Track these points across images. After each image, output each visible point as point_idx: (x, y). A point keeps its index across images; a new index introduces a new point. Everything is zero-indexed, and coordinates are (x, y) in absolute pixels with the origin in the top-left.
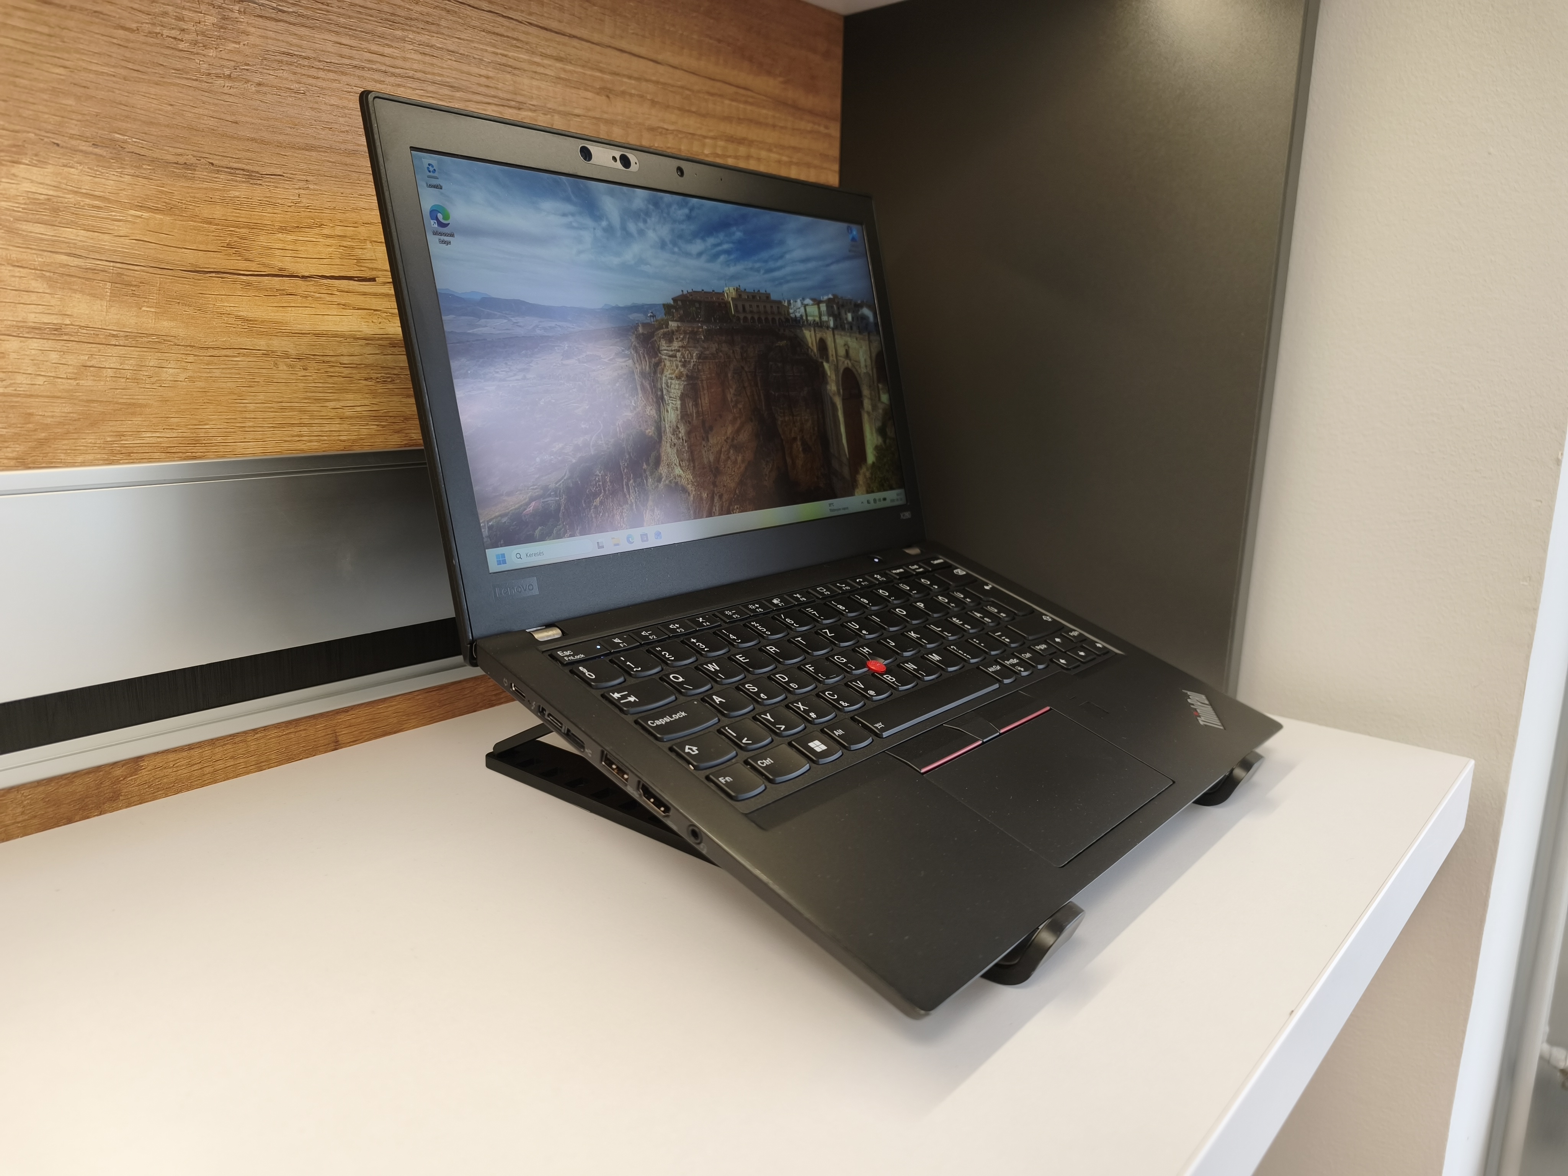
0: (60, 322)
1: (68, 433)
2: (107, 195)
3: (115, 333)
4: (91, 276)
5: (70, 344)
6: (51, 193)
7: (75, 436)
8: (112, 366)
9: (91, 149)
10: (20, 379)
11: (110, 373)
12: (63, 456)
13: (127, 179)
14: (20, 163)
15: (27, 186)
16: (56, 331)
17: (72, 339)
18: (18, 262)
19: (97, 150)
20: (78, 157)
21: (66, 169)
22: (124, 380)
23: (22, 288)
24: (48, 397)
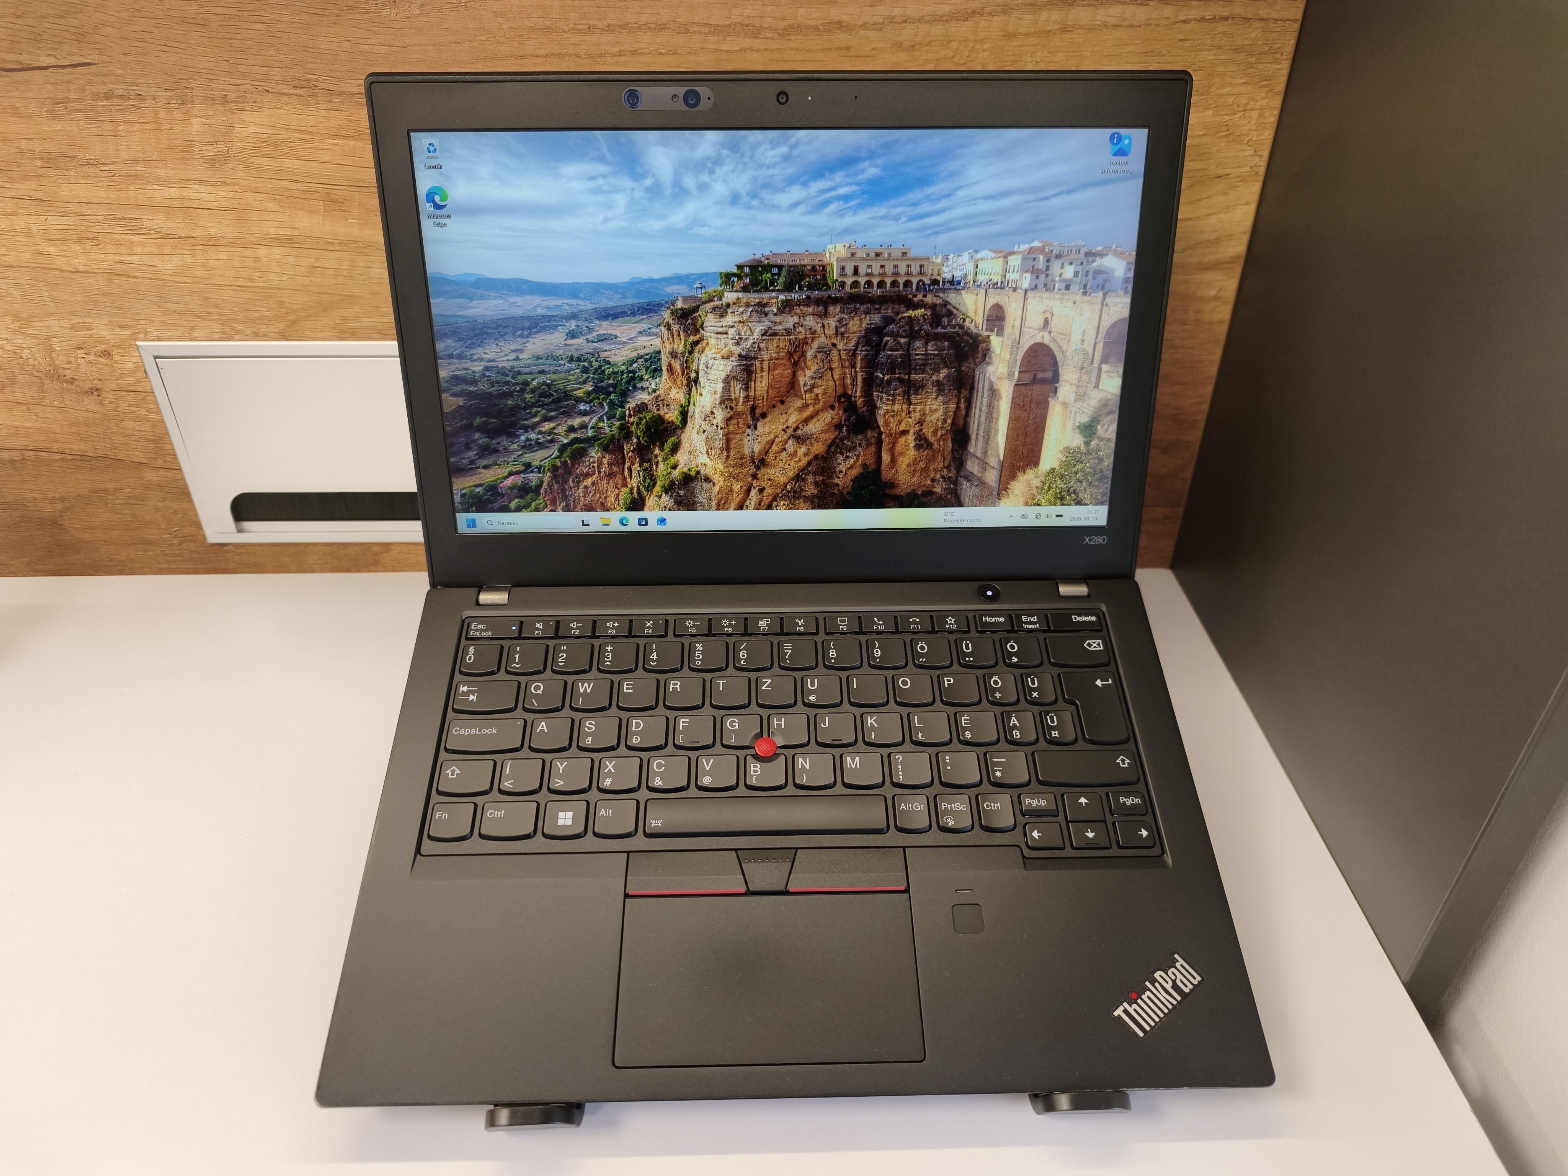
0: (291, 233)
1: (309, 316)
2: (310, 129)
3: (331, 241)
4: (307, 196)
5: (301, 250)
6: (270, 132)
7: (315, 318)
8: (333, 266)
9: (292, 91)
10: (272, 276)
11: (331, 272)
12: (308, 333)
13: (323, 113)
14: (245, 110)
15: (252, 129)
16: (289, 241)
17: (302, 246)
18: (256, 189)
19: (297, 91)
20: (285, 99)
21: (278, 111)
22: (342, 277)
23: (262, 209)
24: (292, 289)
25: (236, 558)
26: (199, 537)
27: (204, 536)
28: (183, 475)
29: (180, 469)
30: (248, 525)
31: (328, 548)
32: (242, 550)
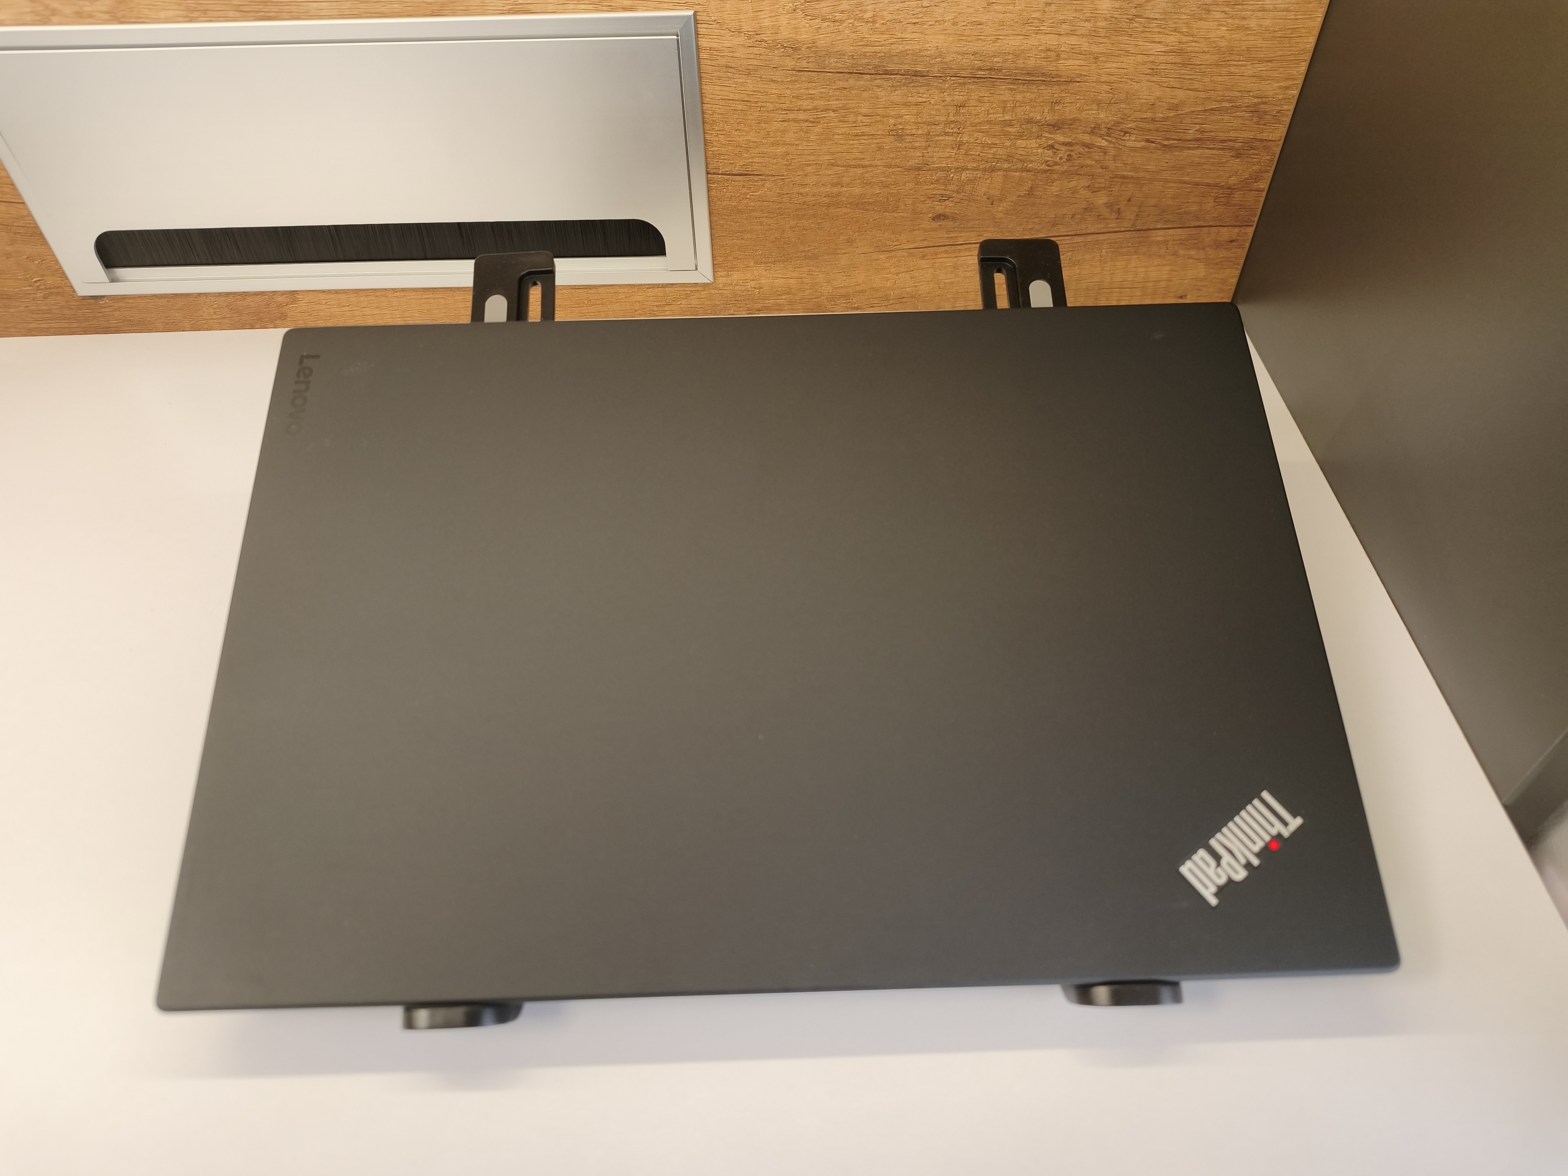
25: (116, 313)
26: (66, 289)
27: (72, 287)
28: (28, 209)
29: (23, 203)
30: (122, 272)
31: (223, 299)
32: (122, 304)
